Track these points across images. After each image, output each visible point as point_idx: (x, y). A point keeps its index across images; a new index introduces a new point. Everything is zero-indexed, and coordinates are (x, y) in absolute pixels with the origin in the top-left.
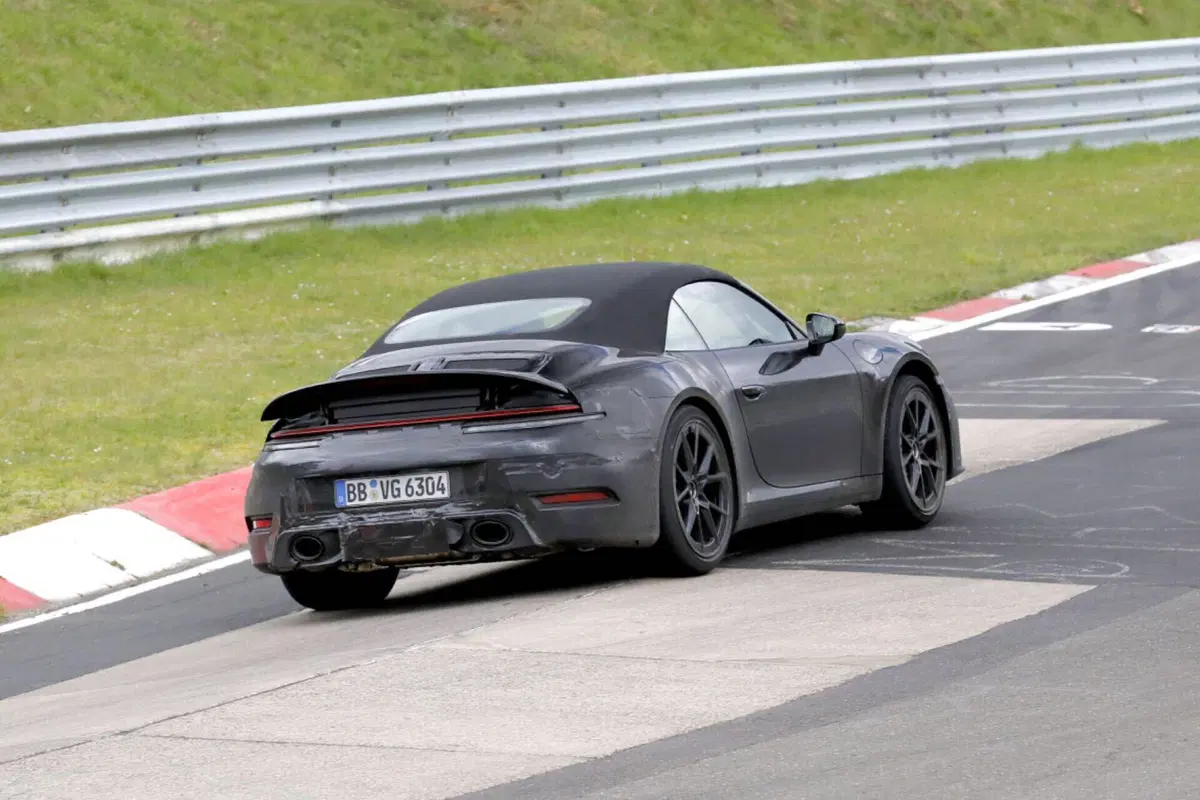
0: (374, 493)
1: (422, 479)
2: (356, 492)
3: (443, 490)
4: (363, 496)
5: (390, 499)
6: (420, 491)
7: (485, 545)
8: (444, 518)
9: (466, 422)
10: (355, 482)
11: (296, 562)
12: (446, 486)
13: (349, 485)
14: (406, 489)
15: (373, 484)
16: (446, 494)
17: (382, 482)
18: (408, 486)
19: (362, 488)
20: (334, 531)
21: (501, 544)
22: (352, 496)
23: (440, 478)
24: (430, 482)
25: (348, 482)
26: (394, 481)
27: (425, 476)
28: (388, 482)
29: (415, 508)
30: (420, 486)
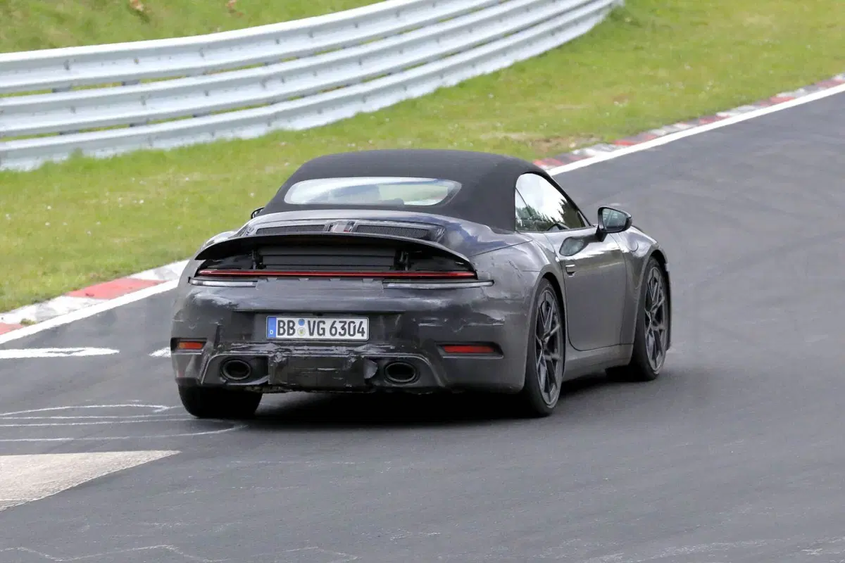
0: (302, 330)
1: (345, 323)
2: (286, 327)
3: (363, 333)
4: (291, 331)
5: (316, 336)
6: (342, 332)
7: (395, 382)
8: (363, 356)
9: (386, 278)
10: (286, 320)
11: (225, 381)
12: (366, 330)
13: (279, 322)
14: (331, 329)
15: (302, 323)
16: (366, 337)
17: (309, 322)
18: (332, 327)
19: (291, 324)
20: (264, 359)
21: (409, 382)
22: (282, 331)
23: (361, 323)
24: (352, 325)
25: (278, 319)
26: (320, 322)
27: (348, 320)
28: (314, 322)
29: (336, 345)
30: (343, 328)
